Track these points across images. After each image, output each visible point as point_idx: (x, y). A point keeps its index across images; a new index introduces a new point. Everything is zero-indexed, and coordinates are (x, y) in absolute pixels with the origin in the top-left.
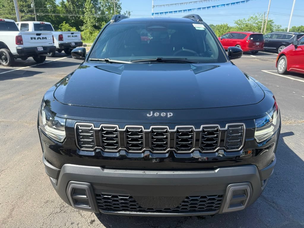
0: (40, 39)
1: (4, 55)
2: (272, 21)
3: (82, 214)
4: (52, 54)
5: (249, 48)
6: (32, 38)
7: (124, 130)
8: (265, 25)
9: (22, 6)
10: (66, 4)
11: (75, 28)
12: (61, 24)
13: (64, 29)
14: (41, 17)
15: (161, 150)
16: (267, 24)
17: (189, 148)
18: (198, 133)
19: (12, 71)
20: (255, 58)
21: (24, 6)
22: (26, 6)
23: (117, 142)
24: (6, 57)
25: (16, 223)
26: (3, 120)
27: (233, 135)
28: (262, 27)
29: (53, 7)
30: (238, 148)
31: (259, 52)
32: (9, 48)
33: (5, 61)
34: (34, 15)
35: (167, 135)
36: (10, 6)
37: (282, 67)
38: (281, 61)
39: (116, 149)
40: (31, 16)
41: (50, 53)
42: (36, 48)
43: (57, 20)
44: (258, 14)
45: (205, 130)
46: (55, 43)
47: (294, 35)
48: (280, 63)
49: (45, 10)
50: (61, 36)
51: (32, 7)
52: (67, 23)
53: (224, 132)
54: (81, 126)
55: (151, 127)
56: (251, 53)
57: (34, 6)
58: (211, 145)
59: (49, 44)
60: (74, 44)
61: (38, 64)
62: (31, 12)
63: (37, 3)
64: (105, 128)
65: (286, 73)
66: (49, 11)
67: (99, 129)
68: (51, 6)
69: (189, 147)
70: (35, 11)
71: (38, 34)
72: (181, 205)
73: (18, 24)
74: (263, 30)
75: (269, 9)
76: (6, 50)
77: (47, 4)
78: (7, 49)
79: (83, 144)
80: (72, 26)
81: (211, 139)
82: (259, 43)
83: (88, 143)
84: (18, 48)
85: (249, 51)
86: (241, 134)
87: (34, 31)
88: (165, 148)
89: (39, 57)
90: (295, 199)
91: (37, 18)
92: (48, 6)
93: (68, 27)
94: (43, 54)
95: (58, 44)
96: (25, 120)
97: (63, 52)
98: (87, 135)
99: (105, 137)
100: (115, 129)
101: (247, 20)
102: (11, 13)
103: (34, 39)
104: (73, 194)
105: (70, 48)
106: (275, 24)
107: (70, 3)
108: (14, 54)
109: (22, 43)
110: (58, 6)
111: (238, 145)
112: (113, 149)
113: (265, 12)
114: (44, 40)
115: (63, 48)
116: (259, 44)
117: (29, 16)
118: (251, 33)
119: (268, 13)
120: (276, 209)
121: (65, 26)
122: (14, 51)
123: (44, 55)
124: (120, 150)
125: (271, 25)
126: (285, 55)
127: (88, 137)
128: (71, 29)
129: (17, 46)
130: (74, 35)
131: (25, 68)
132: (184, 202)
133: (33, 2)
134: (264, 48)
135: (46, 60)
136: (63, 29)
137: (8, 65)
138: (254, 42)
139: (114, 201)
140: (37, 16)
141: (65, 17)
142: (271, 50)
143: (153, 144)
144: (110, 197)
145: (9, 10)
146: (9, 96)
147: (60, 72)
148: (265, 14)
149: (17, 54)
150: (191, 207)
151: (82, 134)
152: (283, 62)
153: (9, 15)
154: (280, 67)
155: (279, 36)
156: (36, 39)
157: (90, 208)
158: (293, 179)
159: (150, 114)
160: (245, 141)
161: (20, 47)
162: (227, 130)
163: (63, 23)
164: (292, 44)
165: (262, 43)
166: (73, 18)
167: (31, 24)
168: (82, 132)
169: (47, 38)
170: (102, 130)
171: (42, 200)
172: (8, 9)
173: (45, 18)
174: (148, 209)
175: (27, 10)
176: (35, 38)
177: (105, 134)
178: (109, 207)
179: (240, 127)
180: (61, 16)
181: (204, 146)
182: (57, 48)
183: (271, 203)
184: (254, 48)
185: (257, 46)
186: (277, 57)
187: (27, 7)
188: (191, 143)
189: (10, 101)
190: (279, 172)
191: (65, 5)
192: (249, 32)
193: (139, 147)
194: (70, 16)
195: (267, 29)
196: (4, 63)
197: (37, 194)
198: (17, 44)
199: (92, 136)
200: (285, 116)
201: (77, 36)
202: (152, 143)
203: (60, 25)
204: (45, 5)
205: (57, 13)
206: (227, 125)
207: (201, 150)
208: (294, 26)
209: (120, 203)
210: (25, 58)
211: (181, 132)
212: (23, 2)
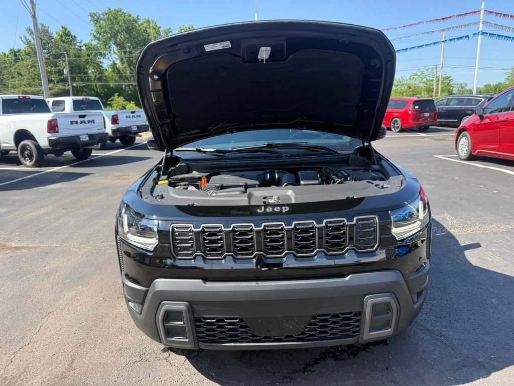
0: (85, 123)
1: (27, 149)
2: (450, 77)
3: (172, 362)
4: (101, 145)
5: (414, 122)
6: (72, 123)
7: (231, 229)
8: (438, 84)
9: (50, 72)
10: (119, 66)
11: (134, 102)
12: (111, 97)
13: (117, 105)
14: (80, 88)
15: (277, 253)
16: (442, 83)
17: (312, 249)
18: (320, 229)
19: (40, 173)
20: (424, 137)
21: (53, 73)
22: (55, 73)
23: (222, 245)
24: (30, 153)
25: (80, 377)
26: (38, 245)
27: (364, 230)
28: (434, 87)
29: (98, 73)
30: (373, 247)
31: (430, 127)
32: (37, 139)
33: (30, 159)
34: (68, 85)
35: (283, 233)
36: (31, 74)
37: (465, 150)
38: (462, 139)
39: (220, 255)
40: (63, 87)
41: (97, 144)
42: (78, 137)
43: (105, 91)
44: (425, 68)
45: (329, 225)
46: (106, 129)
47: (483, 99)
48: (460, 144)
49: (85, 77)
50: (115, 117)
51: (65, 73)
52: (121, 96)
53: (351, 226)
54: (177, 228)
55: (263, 224)
56: (417, 129)
57: (69, 72)
58: (338, 245)
59: (99, 129)
60: (136, 129)
61: (81, 162)
62: (64, 81)
63: (72, 67)
64: (206, 228)
65: (471, 158)
66: (92, 79)
67: (200, 229)
68: (96, 70)
69: (311, 247)
70: (69, 80)
71: (81, 116)
72: (307, 330)
73: (48, 102)
74: (437, 93)
75: (442, 60)
76: (31, 142)
77: (89, 68)
78: (33, 140)
79: (179, 251)
80: (129, 100)
81: (338, 237)
82: (428, 113)
83: (187, 249)
84: (50, 138)
85: (415, 126)
86: (374, 229)
87: (73, 111)
88: (281, 251)
89: (81, 151)
90: (473, 331)
91: (73, 90)
92: (90, 71)
93: (122, 102)
94: (88, 146)
95: (110, 129)
96: (73, 245)
97: (118, 141)
98: (185, 239)
99: (207, 240)
100: (219, 229)
101: (408, 78)
102: (32, 83)
103: (75, 124)
104: (166, 320)
105: (129, 135)
106: (454, 82)
107: (125, 65)
108: (44, 148)
109: (57, 130)
110: (106, 70)
111: (372, 244)
112: (217, 255)
113: (437, 65)
114: (91, 125)
115: (118, 134)
116: (428, 115)
117: (61, 87)
118: (415, 98)
119: (441, 66)
120: (445, 344)
121: (118, 100)
122: (44, 143)
123: (90, 147)
124: (226, 256)
125: (448, 85)
126: (466, 131)
127: (186, 241)
128: (127, 104)
129: (49, 135)
130: (135, 114)
131: (61, 169)
132: (310, 324)
133: (67, 66)
134: (438, 120)
135: (92, 154)
136: (114, 105)
137: (34, 166)
138: (421, 113)
139: (219, 327)
140: (73, 87)
141: (117, 87)
142: (450, 123)
143: (266, 246)
144: (214, 321)
145: (29, 79)
146: (42, 211)
147: (116, 172)
148: (436, 68)
149: (49, 147)
150: (321, 332)
151: (178, 238)
152: (464, 141)
153: (29, 88)
154: (461, 149)
155: (461, 101)
156: (79, 123)
157: (187, 340)
158: (471, 305)
159: (261, 210)
160: (380, 238)
161: (54, 137)
162: (355, 225)
163: (114, 96)
164: (474, 114)
165: (433, 113)
166: (131, 87)
167: (68, 101)
168: (179, 235)
169: (95, 121)
170: (203, 231)
171: (112, 348)
172: (27, 78)
173: (86, 90)
174: (264, 338)
175: (58, 78)
176: (77, 123)
177: (207, 236)
178: (212, 338)
179: (372, 221)
180: (111, 86)
181: (330, 246)
182: (110, 135)
183: (437, 337)
184: (421, 122)
185: (427, 119)
186: (455, 134)
187: (57, 74)
188: (314, 242)
189: (45, 218)
190: (451, 297)
191: (117, 69)
192: (412, 98)
193: (250, 250)
194: (124, 84)
195: (443, 91)
196: (28, 163)
197: (104, 340)
198: (49, 132)
199: (191, 239)
200: (466, 220)
201: (140, 116)
202: (265, 244)
203: (110, 99)
204: (86, 70)
205: (105, 80)
206: (355, 219)
207: (326, 251)
208: (487, 83)
209: (227, 331)
210: (59, 153)
211: (299, 229)
212: (52, 67)
